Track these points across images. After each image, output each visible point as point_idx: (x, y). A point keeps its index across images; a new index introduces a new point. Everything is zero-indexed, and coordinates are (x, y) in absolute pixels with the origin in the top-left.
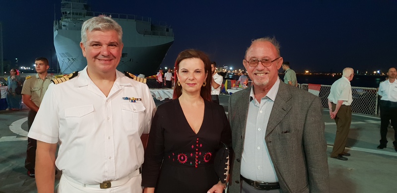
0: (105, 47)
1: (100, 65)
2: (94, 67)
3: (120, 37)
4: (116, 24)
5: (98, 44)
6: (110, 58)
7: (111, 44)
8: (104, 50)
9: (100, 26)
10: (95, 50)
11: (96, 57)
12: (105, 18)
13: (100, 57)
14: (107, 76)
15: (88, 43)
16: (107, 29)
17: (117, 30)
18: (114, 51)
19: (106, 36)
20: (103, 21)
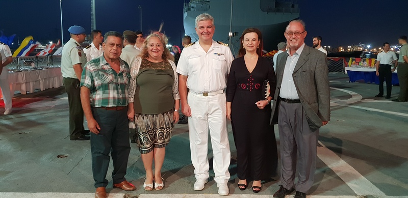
0: (205, 28)
1: (204, 37)
2: (201, 38)
3: (213, 23)
4: (211, 17)
5: (202, 27)
6: (208, 33)
7: (208, 27)
8: (205, 30)
9: (203, 18)
10: (201, 31)
11: (202, 34)
12: (206, 14)
13: (204, 33)
14: (208, 43)
15: (198, 27)
16: (206, 20)
17: (211, 20)
18: (210, 30)
19: (205, 23)
20: (204, 16)
